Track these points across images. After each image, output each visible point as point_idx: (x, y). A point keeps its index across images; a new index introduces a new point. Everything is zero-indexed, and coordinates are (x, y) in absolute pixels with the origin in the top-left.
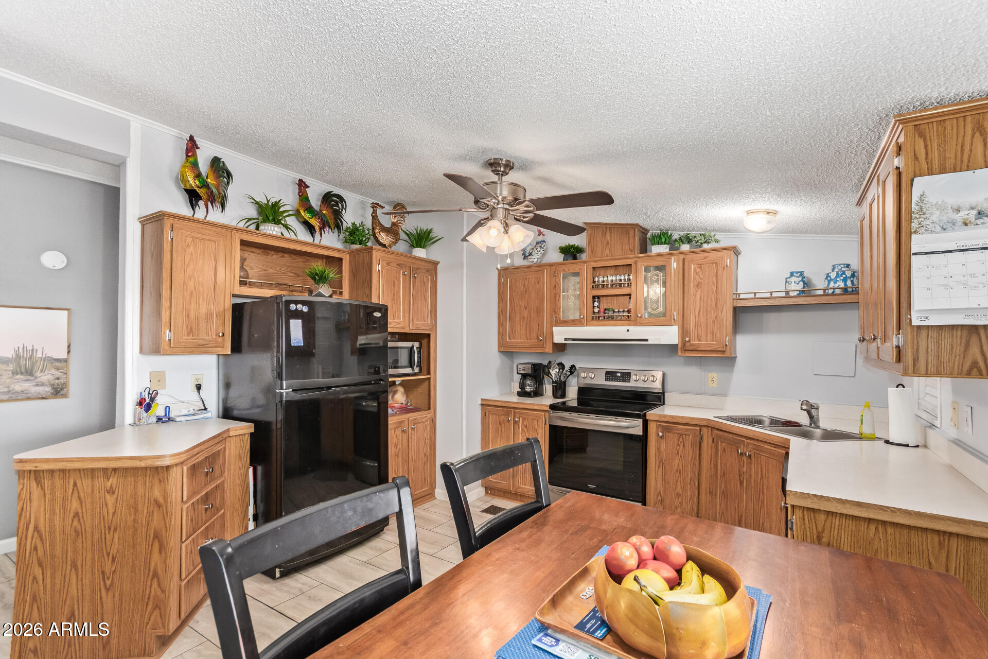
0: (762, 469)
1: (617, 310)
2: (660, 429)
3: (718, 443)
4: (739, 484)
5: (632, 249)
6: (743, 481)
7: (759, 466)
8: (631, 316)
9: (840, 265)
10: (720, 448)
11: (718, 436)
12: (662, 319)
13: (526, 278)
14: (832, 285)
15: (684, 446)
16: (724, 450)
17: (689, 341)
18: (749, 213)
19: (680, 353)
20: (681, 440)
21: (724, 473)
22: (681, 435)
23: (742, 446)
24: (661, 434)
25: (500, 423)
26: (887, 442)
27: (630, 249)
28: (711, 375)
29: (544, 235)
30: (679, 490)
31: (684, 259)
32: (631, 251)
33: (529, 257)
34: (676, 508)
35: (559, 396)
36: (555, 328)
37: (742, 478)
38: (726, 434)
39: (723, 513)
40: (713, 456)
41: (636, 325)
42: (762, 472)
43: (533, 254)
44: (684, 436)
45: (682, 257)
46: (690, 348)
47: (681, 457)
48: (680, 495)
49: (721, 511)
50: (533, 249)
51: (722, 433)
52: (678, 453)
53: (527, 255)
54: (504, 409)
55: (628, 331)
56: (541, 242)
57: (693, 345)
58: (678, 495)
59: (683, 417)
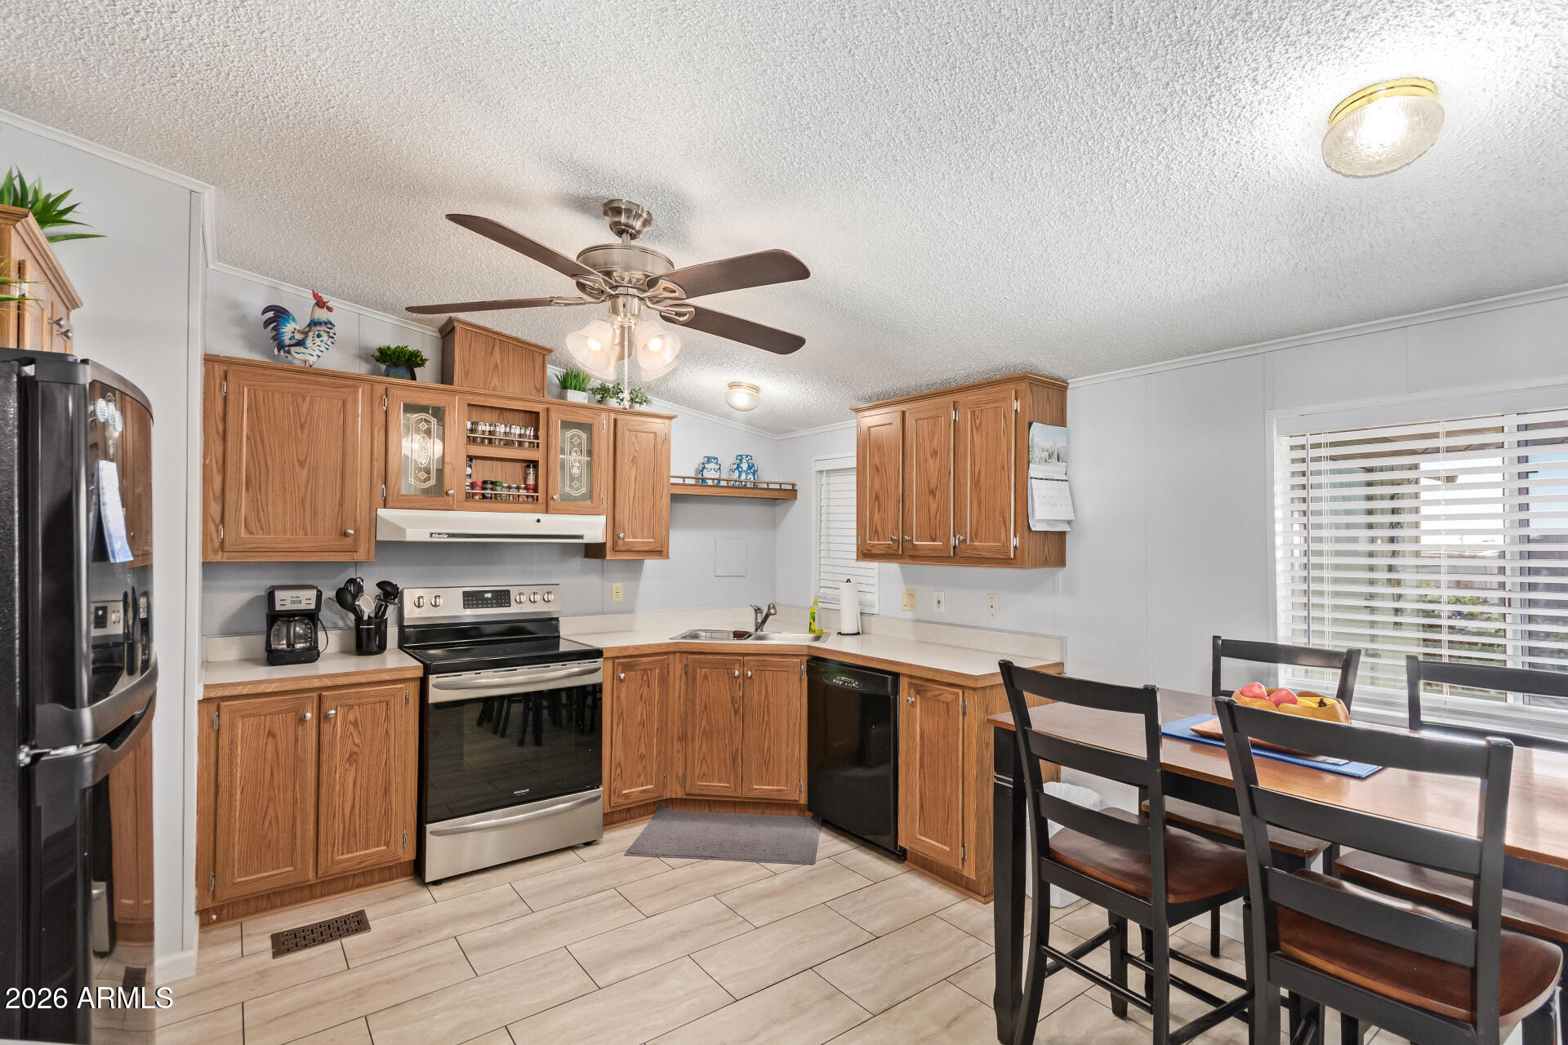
0: (766, 686)
1: (506, 485)
2: (620, 668)
3: (694, 671)
4: (733, 713)
5: (539, 387)
6: (739, 708)
7: (763, 684)
8: (537, 496)
9: (747, 456)
10: (698, 677)
11: (695, 661)
12: (583, 505)
13: (304, 399)
14: (743, 477)
15: (649, 686)
16: (706, 677)
17: (624, 539)
18: (732, 386)
19: (609, 556)
20: (645, 678)
21: (706, 707)
22: (646, 670)
23: (737, 666)
24: (622, 675)
25: (271, 734)
26: (840, 633)
27: (536, 387)
28: (615, 585)
29: (330, 309)
30: (643, 750)
31: (615, 420)
32: (538, 391)
33: (293, 349)
34: (639, 776)
35: (375, 649)
36: (381, 512)
37: (736, 706)
38: (709, 657)
39: (704, 758)
40: (682, 690)
41: (547, 511)
42: (766, 690)
43: (309, 342)
44: (649, 672)
45: (613, 416)
46: (624, 548)
47: (645, 702)
48: (644, 756)
49: (701, 757)
50: (306, 334)
51: (701, 656)
52: (642, 696)
53: (287, 342)
54: (288, 697)
55: (538, 521)
56: (326, 323)
57: (628, 543)
58: (642, 757)
59: (649, 646)
